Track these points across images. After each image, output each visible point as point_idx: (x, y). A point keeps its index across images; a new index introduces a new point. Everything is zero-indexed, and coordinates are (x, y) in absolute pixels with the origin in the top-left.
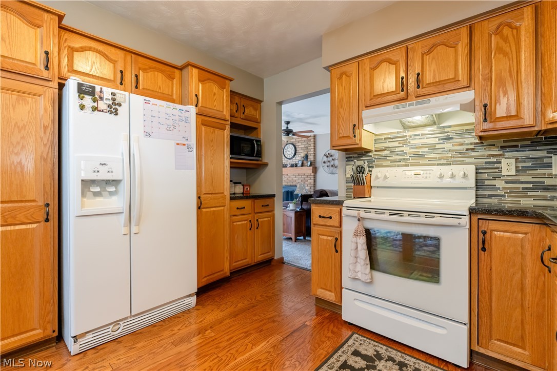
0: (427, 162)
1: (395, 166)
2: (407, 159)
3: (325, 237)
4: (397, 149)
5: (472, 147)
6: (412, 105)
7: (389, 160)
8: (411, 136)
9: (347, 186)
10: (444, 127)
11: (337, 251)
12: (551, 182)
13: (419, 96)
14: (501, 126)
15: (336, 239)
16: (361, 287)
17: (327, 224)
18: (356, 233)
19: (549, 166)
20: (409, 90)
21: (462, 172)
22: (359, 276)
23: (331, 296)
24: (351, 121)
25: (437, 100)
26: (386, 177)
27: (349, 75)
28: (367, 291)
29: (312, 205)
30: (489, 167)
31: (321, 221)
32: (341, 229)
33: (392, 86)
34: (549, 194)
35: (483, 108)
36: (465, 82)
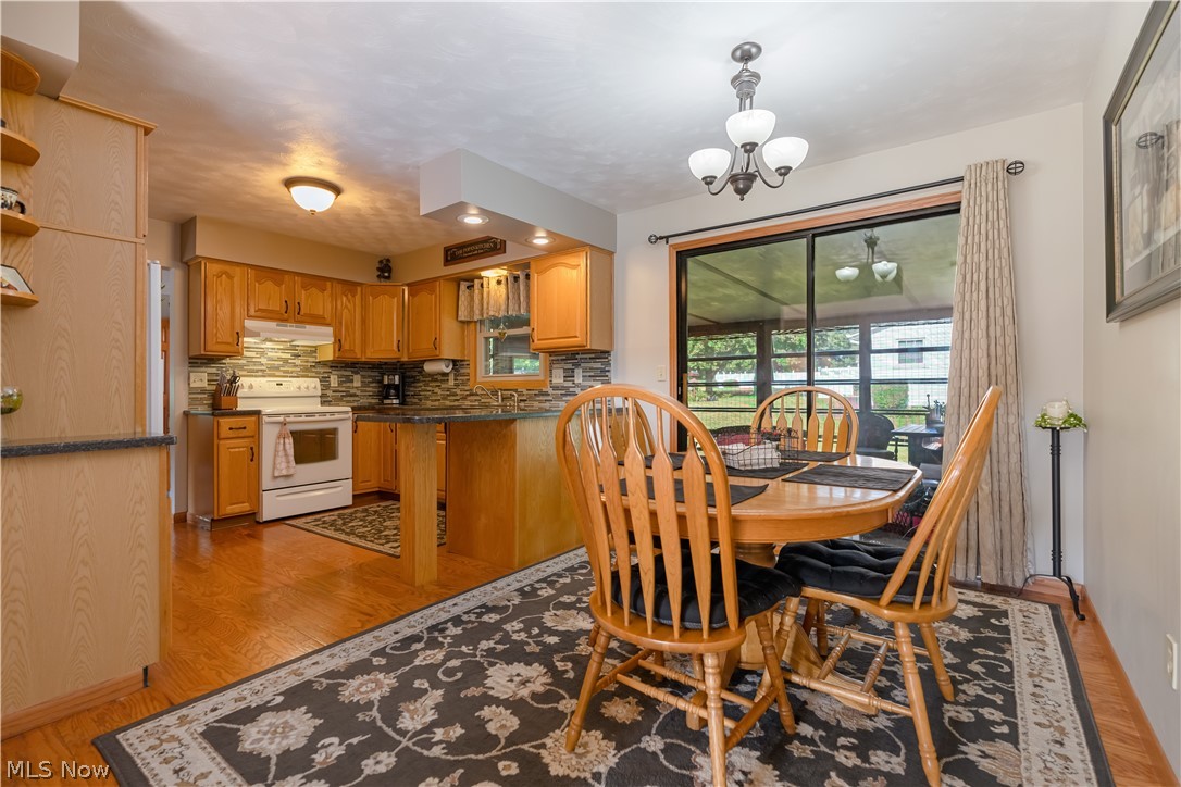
0: (281, 374)
1: (252, 376)
2: (265, 371)
3: (237, 450)
4: (255, 360)
5: (314, 364)
7: (246, 370)
8: (267, 349)
9: (190, 398)
10: (295, 346)
11: (252, 460)
12: (352, 391)
13: (296, 322)
14: (347, 355)
15: (252, 448)
16: (282, 483)
17: (241, 435)
18: (282, 436)
19: (352, 381)
20: (290, 314)
21: (313, 384)
22: (284, 472)
23: (245, 507)
24: (233, 327)
25: (309, 328)
26: (251, 387)
27: (230, 277)
28: (287, 483)
29: (216, 419)
30: (324, 381)
31: (231, 434)
32: (257, 436)
33: (277, 305)
34: (352, 399)
35: (338, 342)
36: (328, 321)
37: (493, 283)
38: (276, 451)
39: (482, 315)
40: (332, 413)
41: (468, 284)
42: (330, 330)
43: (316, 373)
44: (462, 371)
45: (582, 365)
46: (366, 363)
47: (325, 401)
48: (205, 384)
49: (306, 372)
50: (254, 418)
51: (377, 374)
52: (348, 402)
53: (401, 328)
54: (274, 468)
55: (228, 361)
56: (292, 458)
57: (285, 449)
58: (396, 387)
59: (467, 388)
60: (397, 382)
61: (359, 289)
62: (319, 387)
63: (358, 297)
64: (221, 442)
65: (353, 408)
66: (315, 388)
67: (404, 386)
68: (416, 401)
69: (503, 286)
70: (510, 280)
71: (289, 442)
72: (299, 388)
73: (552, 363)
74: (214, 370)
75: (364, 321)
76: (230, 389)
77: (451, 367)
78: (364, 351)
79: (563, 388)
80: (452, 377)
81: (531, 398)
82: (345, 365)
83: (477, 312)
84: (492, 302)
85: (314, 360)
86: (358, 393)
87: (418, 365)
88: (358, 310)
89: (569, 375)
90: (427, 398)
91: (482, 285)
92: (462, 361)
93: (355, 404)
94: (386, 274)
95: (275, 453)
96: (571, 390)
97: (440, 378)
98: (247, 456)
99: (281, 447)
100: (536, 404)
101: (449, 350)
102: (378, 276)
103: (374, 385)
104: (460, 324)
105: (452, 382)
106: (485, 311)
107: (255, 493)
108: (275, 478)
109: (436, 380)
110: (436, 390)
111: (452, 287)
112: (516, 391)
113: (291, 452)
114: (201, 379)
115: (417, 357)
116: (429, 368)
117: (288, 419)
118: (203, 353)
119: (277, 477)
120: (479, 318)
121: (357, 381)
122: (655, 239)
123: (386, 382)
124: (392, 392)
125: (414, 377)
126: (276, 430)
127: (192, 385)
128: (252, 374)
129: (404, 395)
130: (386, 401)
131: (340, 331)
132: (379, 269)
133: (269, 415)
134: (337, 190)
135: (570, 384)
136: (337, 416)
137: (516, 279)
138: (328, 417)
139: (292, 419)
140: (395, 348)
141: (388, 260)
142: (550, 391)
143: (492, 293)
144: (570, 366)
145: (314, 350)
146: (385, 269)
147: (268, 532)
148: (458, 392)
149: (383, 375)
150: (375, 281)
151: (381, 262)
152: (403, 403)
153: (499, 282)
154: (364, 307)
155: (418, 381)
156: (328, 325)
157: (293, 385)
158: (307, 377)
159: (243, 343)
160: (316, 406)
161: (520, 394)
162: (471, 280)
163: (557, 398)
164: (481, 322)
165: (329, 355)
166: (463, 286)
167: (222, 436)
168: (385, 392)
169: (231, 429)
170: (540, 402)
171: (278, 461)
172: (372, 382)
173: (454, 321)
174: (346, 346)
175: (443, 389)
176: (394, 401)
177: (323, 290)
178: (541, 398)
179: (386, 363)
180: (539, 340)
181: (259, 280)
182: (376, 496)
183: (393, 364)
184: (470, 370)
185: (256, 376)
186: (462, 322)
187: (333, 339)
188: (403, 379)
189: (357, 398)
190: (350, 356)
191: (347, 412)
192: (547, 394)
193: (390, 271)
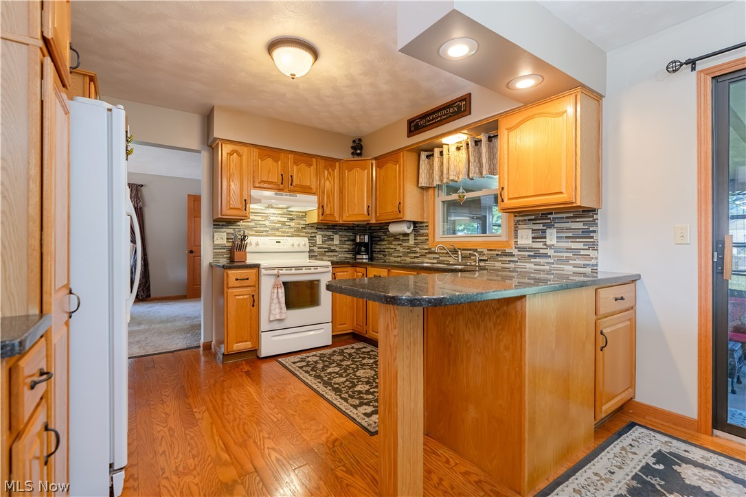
0: (280, 234)
1: (259, 236)
2: (268, 231)
3: (242, 297)
4: (261, 222)
5: (304, 226)
6: (287, 195)
7: (254, 230)
8: (270, 214)
9: (214, 252)
10: (290, 211)
11: (253, 306)
12: (333, 248)
13: (290, 191)
14: (327, 219)
15: (253, 296)
16: (276, 325)
17: (245, 285)
18: (276, 287)
19: (332, 240)
20: (285, 185)
21: (302, 242)
22: (278, 317)
23: (247, 345)
24: (241, 195)
25: (300, 196)
26: (257, 244)
27: (240, 155)
28: (281, 327)
29: (226, 271)
30: (312, 239)
31: (238, 284)
32: (257, 286)
33: (275, 178)
34: (332, 254)
35: (321, 207)
36: (314, 191)
37: (453, 149)
38: (272, 299)
39: (441, 180)
40: (316, 267)
41: (426, 153)
42: (315, 198)
43: (307, 233)
44: (422, 231)
45: (556, 225)
46: (342, 225)
47: (312, 255)
48: (224, 242)
49: (298, 232)
50: (254, 271)
51: (351, 234)
52: (329, 256)
53: (370, 196)
54: (270, 313)
55: (241, 223)
56: (283, 305)
57: (278, 297)
58: (366, 245)
59: (426, 247)
60: (366, 241)
61: (337, 164)
62: (308, 245)
63: (337, 170)
64: (230, 290)
65: (333, 263)
66: (305, 245)
67: (372, 245)
68: (381, 256)
69: (463, 152)
70: (471, 144)
71: (282, 291)
72: (293, 245)
73: (517, 224)
74: (231, 231)
75: (341, 191)
76: (241, 246)
77: (412, 228)
78: (341, 216)
79: (531, 249)
80: (412, 238)
81: (492, 258)
82: (327, 226)
83: (437, 177)
84: (452, 167)
85: (304, 222)
86: (337, 249)
87: (383, 227)
88: (337, 181)
89: (539, 236)
90: (390, 255)
91: (441, 153)
92: (421, 223)
93: (334, 259)
94: (359, 151)
95: (271, 299)
96: (541, 251)
97: (401, 237)
98: (250, 303)
99: (275, 295)
100: (498, 265)
101: (411, 214)
102: (353, 154)
103: (349, 243)
104: (419, 190)
105: (412, 242)
106: (445, 176)
107: (256, 335)
108: (271, 321)
109: (399, 240)
110: (398, 248)
111: (413, 157)
112: (476, 250)
113: (283, 300)
114: (222, 237)
115: (383, 219)
116: (393, 229)
117: (281, 272)
118: (220, 216)
119: (272, 321)
120: (439, 183)
121: (336, 240)
122: (674, 67)
123: (358, 240)
124: (363, 249)
125: (380, 237)
126: (272, 281)
127: (216, 242)
128: (259, 233)
129: (372, 252)
130: (358, 257)
131: (323, 198)
132: (352, 148)
133: (266, 268)
134: (315, 53)
135: (540, 245)
136: (320, 270)
137: (477, 142)
138: (312, 270)
139: (284, 271)
140: (366, 213)
141: (360, 140)
142: (515, 252)
143: (452, 158)
144: (541, 227)
145: (304, 215)
146: (358, 147)
147: (265, 367)
148: (418, 250)
149: (355, 235)
150: (350, 157)
151: (354, 141)
152: (371, 259)
153: (458, 148)
154: (342, 179)
155: (383, 240)
156: (314, 194)
157: (290, 242)
158: (299, 236)
159: (249, 209)
160: (304, 260)
161: (481, 254)
162: (429, 150)
163: (522, 259)
164: (439, 187)
165: (314, 218)
166: (423, 155)
167: (230, 286)
168: (357, 249)
169: (237, 280)
170: (503, 262)
171: (273, 308)
172: (348, 241)
173: (416, 188)
174: (327, 211)
175: (404, 247)
176: (364, 257)
177: (310, 165)
178: (504, 258)
179: (358, 225)
180: (509, 199)
181: (262, 157)
182: (350, 336)
183: (364, 226)
184: (429, 231)
185: (262, 236)
186: (422, 188)
187: (317, 205)
188: (371, 238)
189: (336, 254)
190: (330, 219)
191: (327, 266)
192: (511, 255)
193: (361, 148)
